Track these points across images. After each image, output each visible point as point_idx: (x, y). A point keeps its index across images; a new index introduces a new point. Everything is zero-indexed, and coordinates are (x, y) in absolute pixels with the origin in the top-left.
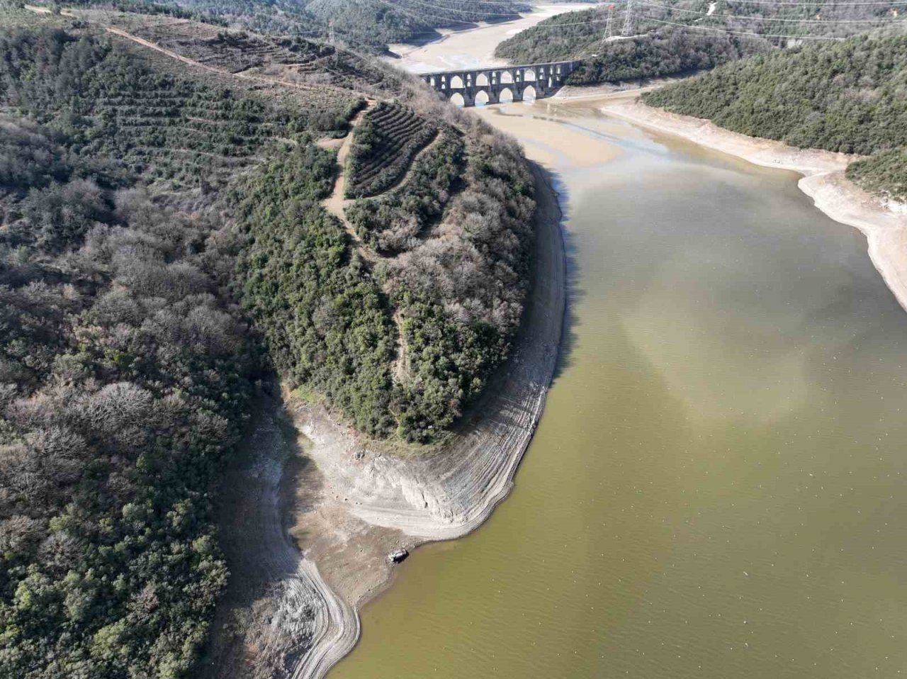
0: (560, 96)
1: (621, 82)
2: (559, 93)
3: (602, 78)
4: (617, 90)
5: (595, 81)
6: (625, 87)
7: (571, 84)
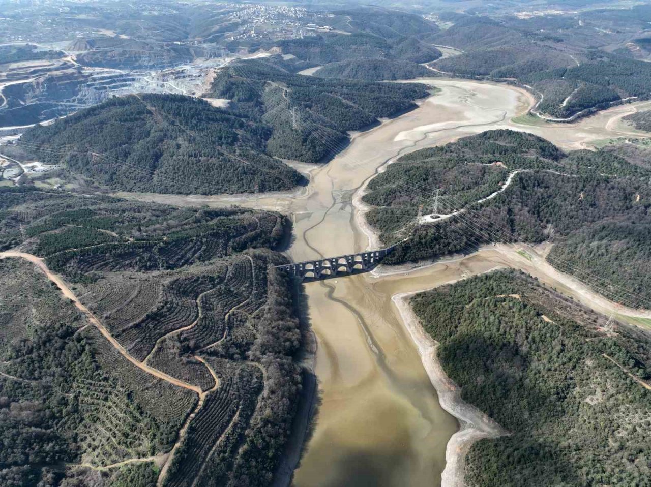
0: (375, 272)
1: (419, 260)
2: (375, 269)
3: (406, 259)
4: (415, 267)
5: (400, 262)
6: (421, 264)
7: (384, 264)
